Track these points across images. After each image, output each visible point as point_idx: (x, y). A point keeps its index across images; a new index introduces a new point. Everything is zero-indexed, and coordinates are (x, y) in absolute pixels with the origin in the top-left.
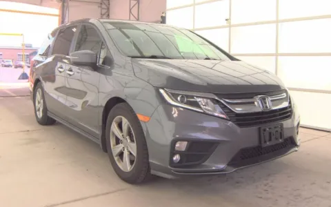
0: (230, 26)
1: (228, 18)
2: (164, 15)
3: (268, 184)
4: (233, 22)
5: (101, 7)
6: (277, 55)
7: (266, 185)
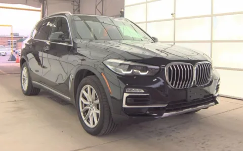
0: (175, 19)
1: (173, 12)
2: (122, 10)
3: (204, 142)
4: (177, 16)
5: (73, 4)
6: (211, 42)
7: (203, 144)
